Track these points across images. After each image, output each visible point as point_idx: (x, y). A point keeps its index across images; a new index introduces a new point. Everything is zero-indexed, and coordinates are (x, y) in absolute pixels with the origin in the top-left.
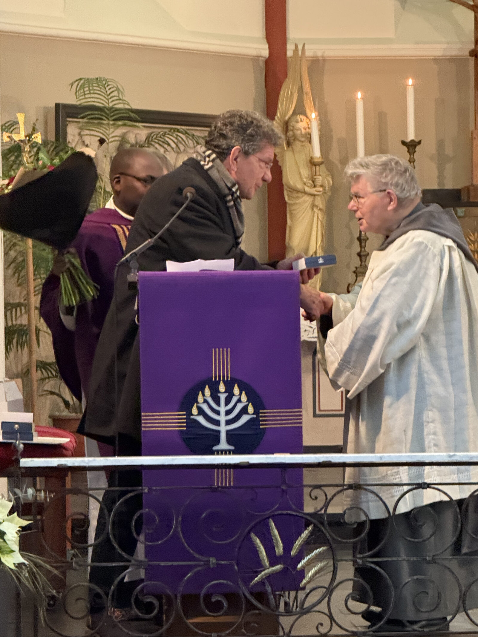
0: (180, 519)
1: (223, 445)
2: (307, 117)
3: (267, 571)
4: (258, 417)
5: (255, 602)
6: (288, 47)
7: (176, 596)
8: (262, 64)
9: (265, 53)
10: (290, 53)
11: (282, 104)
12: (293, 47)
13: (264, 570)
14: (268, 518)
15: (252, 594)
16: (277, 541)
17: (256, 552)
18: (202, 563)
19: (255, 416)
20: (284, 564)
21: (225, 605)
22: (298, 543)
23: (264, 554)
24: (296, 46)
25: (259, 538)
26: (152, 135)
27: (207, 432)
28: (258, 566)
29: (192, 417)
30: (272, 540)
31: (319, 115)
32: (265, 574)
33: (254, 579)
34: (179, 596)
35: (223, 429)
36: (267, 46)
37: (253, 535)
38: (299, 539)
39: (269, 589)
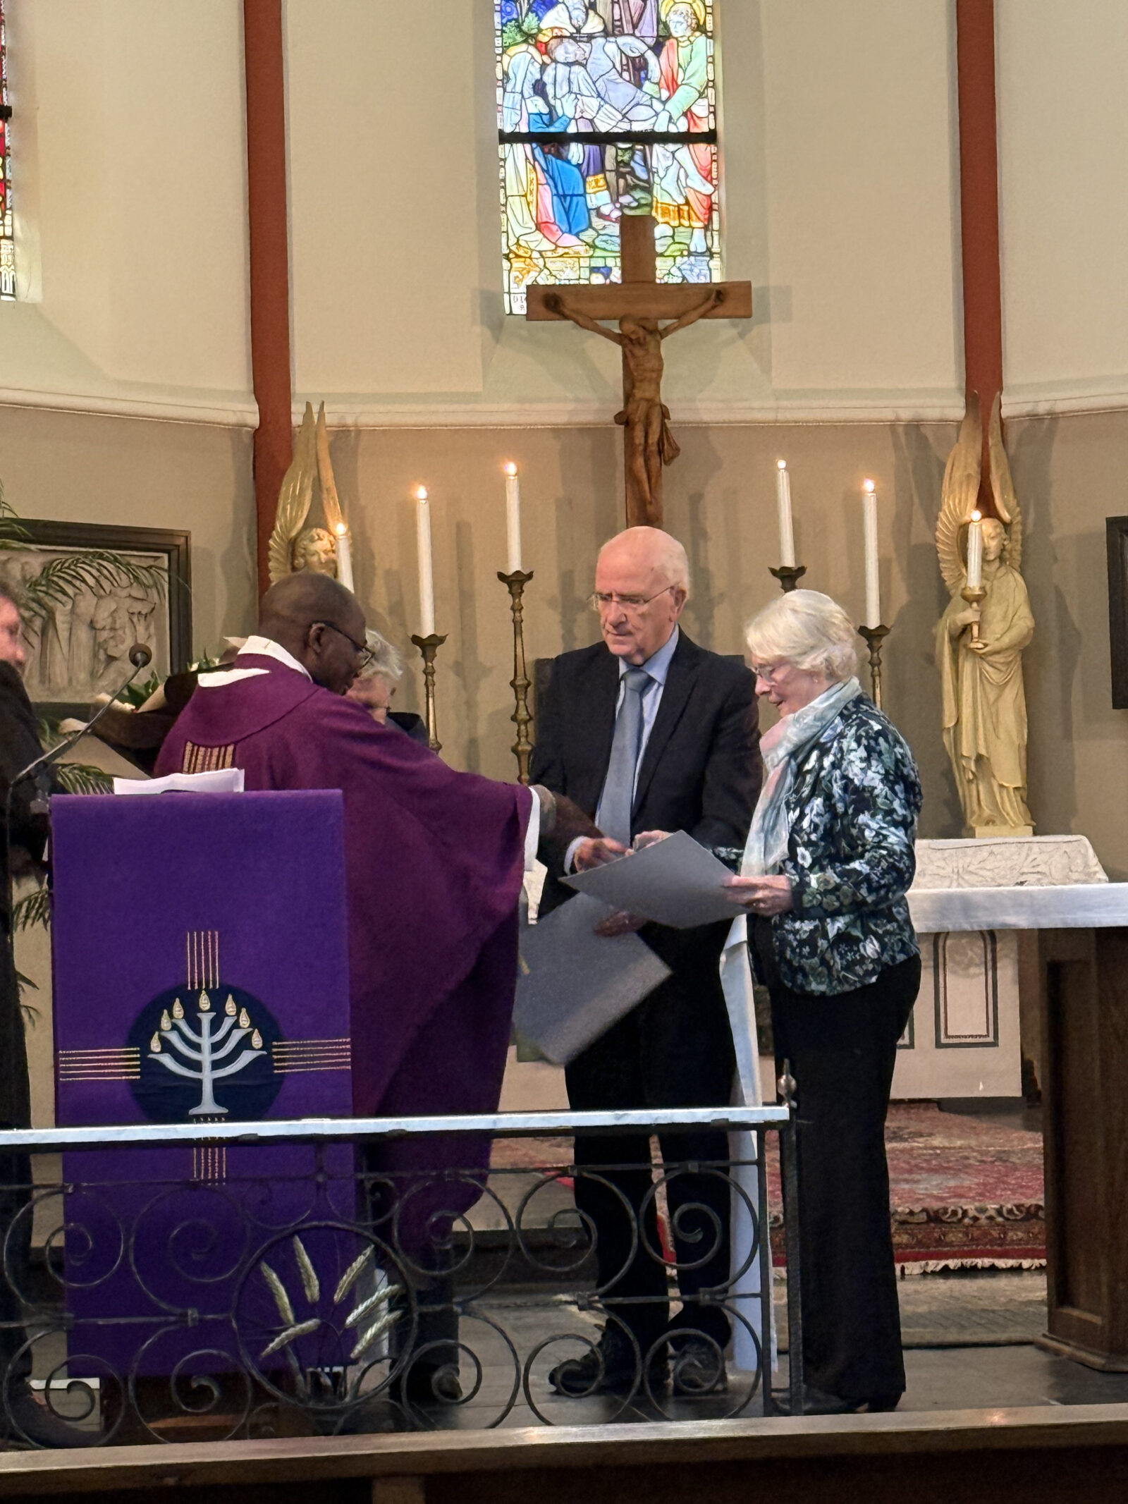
0: (132, 1240)
1: (208, 1105)
2: (330, 533)
3: (291, 1331)
4: (271, 1054)
5: (269, 1387)
6: (294, 408)
7: (126, 1380)
8: (247, 440)
9: (254, 420)
10: (297, 419)
11: (284, 509)
12: (303, 409)
13: (286, 1330)
14: (292, 1235)
15: (263, 1372)
16: (309, 1276)
17: (271, 1297)
18: (172, 1319)
19: (265, 1053)
20: (321, 1317)
21: (216, 1393)
22: (346, 1280)
23: (286, 1299)
24: (308, 405)
25: (276, 1271)
26: (54, 564)
27: (176, 1084)
28: (275, 1322)
29: (151, 1056)
30: (300, 1274)
31: (350, 528)
32: (287, 1336)
33: (267, 1346)
34: (131, 1378)
35: (207, 1077)
36: (256, 407)
37: (265, 1267)
38: (349, 1270)
39: (294, 1362)
